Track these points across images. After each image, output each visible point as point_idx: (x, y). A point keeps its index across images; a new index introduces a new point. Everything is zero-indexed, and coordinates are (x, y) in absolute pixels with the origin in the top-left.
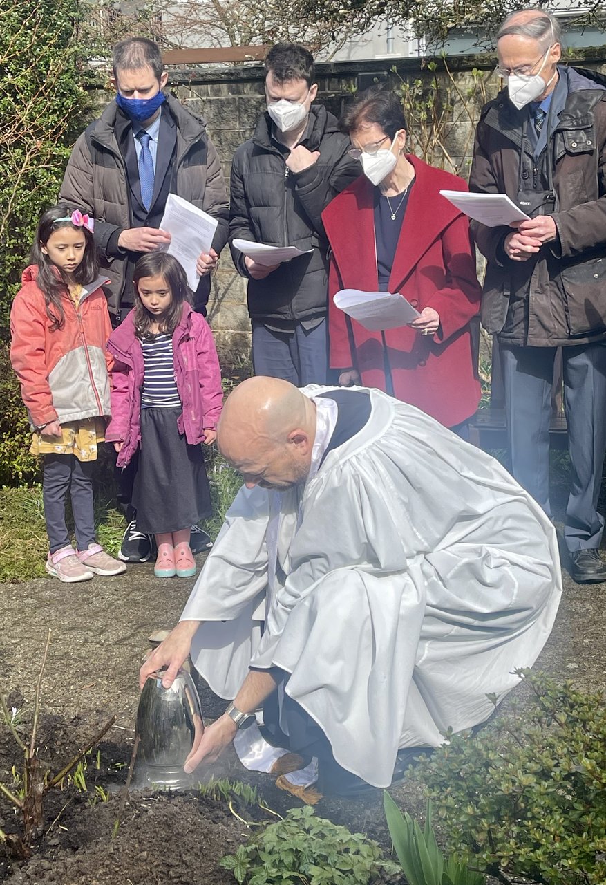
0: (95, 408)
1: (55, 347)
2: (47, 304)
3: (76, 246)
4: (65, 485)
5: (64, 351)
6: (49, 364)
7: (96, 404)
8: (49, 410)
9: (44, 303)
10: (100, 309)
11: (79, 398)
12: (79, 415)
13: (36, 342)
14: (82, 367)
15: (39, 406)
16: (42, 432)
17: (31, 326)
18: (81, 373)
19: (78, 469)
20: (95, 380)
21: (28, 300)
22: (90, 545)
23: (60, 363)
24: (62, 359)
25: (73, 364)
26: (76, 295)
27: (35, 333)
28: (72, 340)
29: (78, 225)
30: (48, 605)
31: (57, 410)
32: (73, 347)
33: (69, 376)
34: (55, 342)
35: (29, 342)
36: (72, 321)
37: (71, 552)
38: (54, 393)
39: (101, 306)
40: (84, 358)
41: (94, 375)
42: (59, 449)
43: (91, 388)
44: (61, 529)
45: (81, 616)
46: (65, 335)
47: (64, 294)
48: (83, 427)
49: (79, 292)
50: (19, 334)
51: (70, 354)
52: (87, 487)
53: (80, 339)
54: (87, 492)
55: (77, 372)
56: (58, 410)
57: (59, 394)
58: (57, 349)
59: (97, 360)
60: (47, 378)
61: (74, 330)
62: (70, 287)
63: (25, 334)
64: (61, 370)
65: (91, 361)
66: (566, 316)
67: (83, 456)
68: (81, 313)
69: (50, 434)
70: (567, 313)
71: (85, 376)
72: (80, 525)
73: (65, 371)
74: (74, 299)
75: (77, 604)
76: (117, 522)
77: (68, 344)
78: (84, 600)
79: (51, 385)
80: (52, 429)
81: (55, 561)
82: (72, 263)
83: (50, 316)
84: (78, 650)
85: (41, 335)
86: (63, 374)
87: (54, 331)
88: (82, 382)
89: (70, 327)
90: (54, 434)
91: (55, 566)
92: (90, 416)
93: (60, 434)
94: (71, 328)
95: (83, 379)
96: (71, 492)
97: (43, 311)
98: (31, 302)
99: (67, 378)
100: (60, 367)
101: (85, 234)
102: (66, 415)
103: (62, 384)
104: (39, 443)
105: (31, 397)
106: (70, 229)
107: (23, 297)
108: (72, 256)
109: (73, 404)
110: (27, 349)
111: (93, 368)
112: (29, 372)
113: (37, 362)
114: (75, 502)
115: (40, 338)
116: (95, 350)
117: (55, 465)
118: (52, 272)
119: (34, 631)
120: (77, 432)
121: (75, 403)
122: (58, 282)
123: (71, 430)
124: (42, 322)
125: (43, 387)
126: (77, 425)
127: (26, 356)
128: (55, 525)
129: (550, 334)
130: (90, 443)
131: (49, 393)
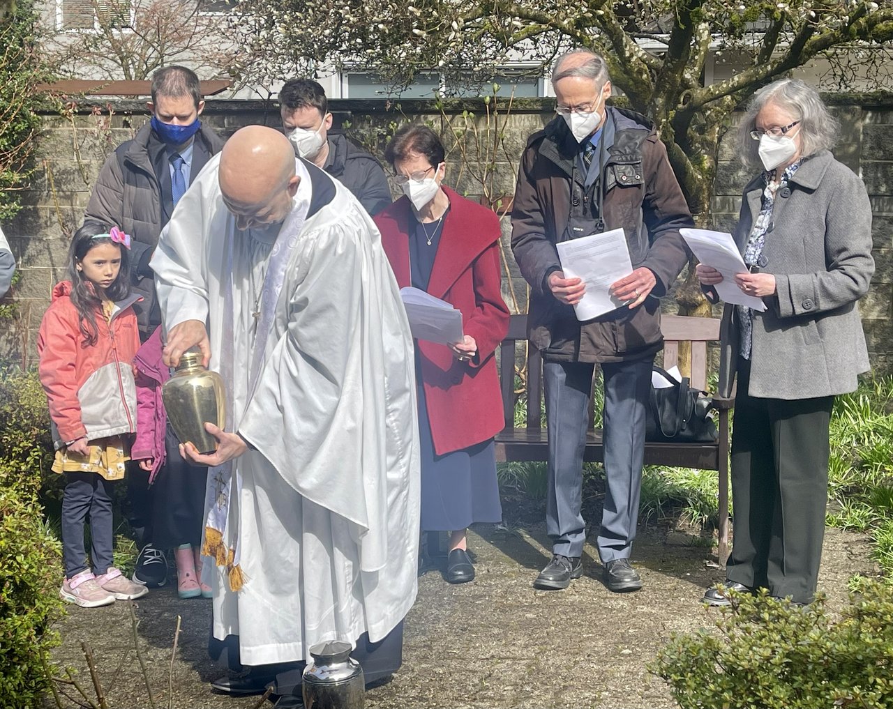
0: (126, 424)
1: (86, 362)
2: (81, 320)
3: (114, 262)
4: (87, 505)
5: (95, 367)
6: (80, 379)
7: (127, 421)
8: (78, 426)
9: (78, 319)
10: (131, 326)
11: (109, 414)
12: (108, 432)
13: (68, 357)
14: (114, 383)
15: (69, 421)
16: (69, 448)
17: (64, 340)
18: (113, 388)
19: (101, 488)
20: (126, 397)
21: (61, 314)
22: (109, 569)
23: (91, 379)
24: (93, 374)
25: (104, 379)
26: (108, 312)
27: (67, 348)
28: (104, 355)
29: (117, 241)
30: (78, 628)
31: (86, 427)
32: (105, 363)
33: (101, 391)
34: (87, 357)
35: (61, 356)
36: (105, 336)
37: (91, 576)
38: (83, 409)
39: (132, 323)
40: (116, 374)
41: (125, 391)
42: (85, 467)
43: (122, 404)
44: (80, 552)
45: (117, 636)
46: (96, 352)
47: (97, 310)
48: (110, 445)
49: (112, 308)
50: (51, 348)
51: (102, 370)
52: (107, 508)
53: (112, 356)
54: (107, 513)
55: (108, 388)
56: (88, 428)
57: (88, 410)
58: (88, 365)
59: (128, 376)
60: (77, 394)
61: (107, 345)
62: (104, 303)
63: (57, 348)
64: (92, 386)
65: (123, 378)
66: (613, 334)
67: (110, 474)
68: (113, 329)
69: (77, 450)
70: (614, 332)
71: (116, 392)
72: (99, 548)
73: (96, 387)
74: (107, 315)
75: (108, 627)
76: (127, 547)
77: (100, 360)
78: (114, 622)
79: (81, 400)
80: (81, 445)
81: (72, 586)
82: (109, 279)
83: (82, 331)
84: (129, 666)
85: (72, 350)
86: (93, 390)
87: (86, 346)
88: (113, 398)
89: (102, 343)
90: (82, 451)
91: (74, 592)
92: (120, 432)
93: (87, 452)
94: (104, 343)
95: (114, 395)
96: (91, 513)
97: (76, 325)
98: (64, 316)
99: (98, 394)
100: (90, 382)
101: (122, 251)
102: (95, 432)
103: (92, 400)
104: (65, 461)
105: (61, 412)
106: (109, 245)
107: (56, 311)
108: (110, 272)
109: (103, 421)
110: (59, 363)
111: (124, 385)
112: (59, 387)
113: (68, 377)
114: (95, 524)
115: (72, 353)
116: (126, 367)
117: (79, 484)
118: (87, 288)
119: (73, 652)
120: (104, 449)
121: (105, 419)
122: (93, 298)
123: (99, 448)
124: (75, 337)
125: (74, 402)
126: (104, 443)
127: (58, 371)
128: (74, 548)
129: (599, 351)
130: (117, 461)
131: (79, 409)
